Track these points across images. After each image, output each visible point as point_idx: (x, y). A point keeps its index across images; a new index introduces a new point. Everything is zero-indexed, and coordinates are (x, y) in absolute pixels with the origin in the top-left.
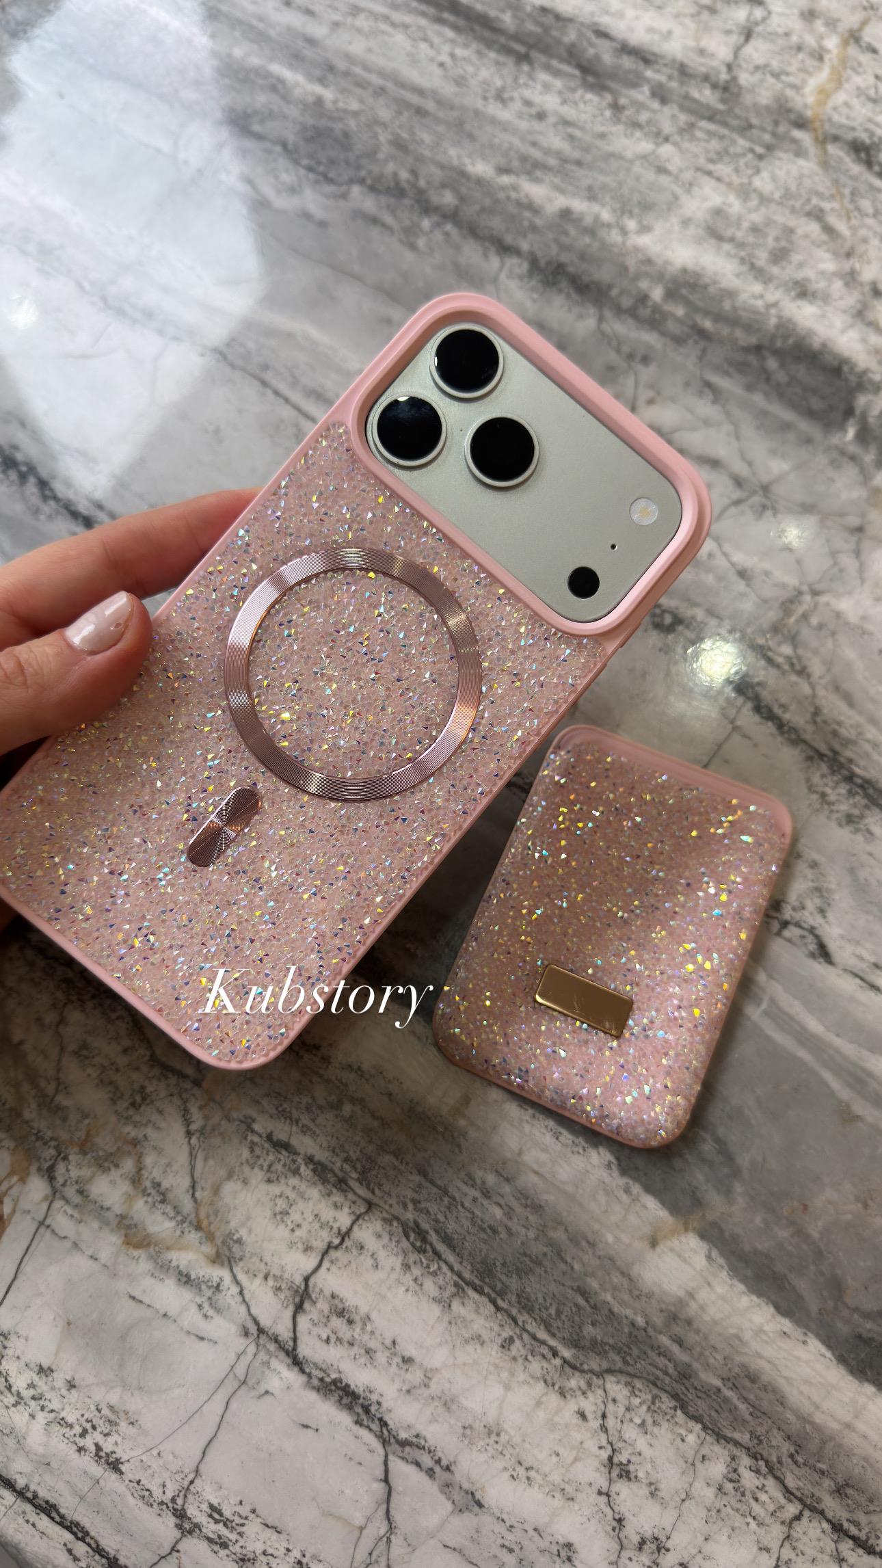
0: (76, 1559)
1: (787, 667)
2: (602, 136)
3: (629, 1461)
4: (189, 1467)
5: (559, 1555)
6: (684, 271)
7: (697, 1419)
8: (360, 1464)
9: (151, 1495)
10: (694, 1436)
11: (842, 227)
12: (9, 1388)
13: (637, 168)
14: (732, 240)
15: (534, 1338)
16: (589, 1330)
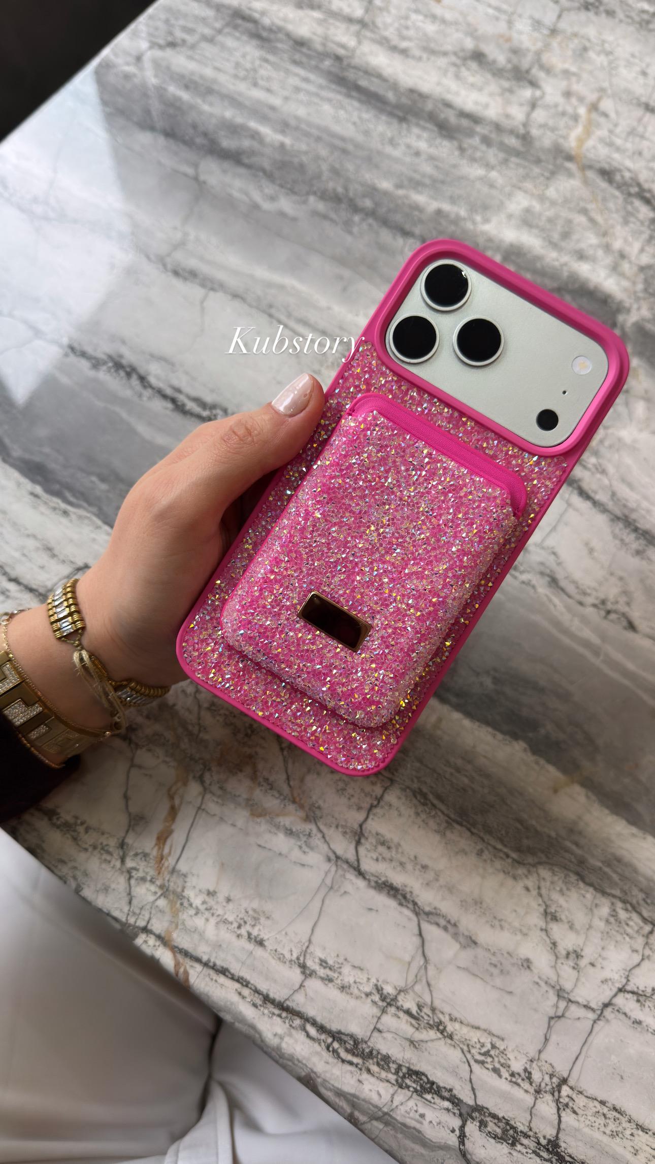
0: (244, 997)
1: (593, 470)
2: (455, 166)
3: (556, 911)
4: (305, 939)
5: (522, 965)
6: (512, 245)
7: (591, 885)
8: (404, 927)
9: (284, 957)
10: (590, 894)
11: (599, 219)
12: (191, 905)
13: (478, 185)
14: (537, 227)
15: (495, 848)
16: (526, 842)
